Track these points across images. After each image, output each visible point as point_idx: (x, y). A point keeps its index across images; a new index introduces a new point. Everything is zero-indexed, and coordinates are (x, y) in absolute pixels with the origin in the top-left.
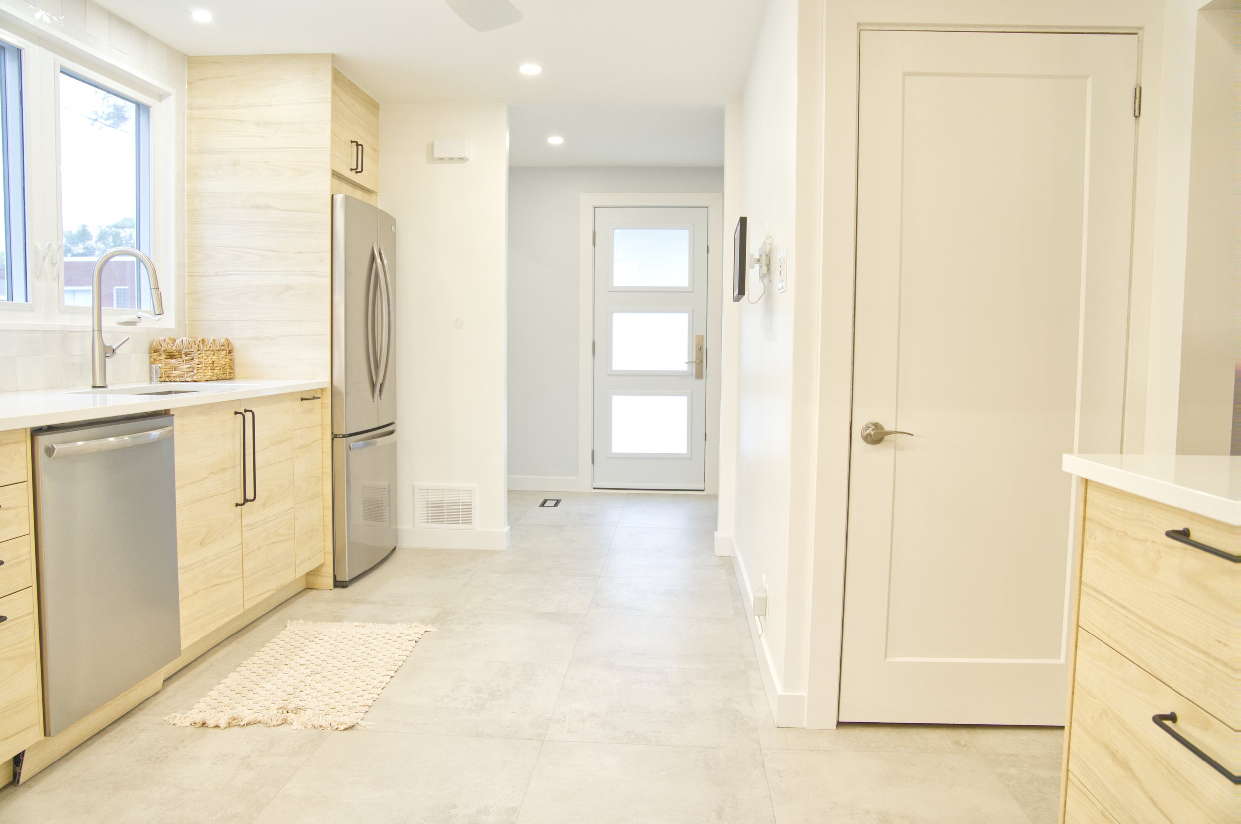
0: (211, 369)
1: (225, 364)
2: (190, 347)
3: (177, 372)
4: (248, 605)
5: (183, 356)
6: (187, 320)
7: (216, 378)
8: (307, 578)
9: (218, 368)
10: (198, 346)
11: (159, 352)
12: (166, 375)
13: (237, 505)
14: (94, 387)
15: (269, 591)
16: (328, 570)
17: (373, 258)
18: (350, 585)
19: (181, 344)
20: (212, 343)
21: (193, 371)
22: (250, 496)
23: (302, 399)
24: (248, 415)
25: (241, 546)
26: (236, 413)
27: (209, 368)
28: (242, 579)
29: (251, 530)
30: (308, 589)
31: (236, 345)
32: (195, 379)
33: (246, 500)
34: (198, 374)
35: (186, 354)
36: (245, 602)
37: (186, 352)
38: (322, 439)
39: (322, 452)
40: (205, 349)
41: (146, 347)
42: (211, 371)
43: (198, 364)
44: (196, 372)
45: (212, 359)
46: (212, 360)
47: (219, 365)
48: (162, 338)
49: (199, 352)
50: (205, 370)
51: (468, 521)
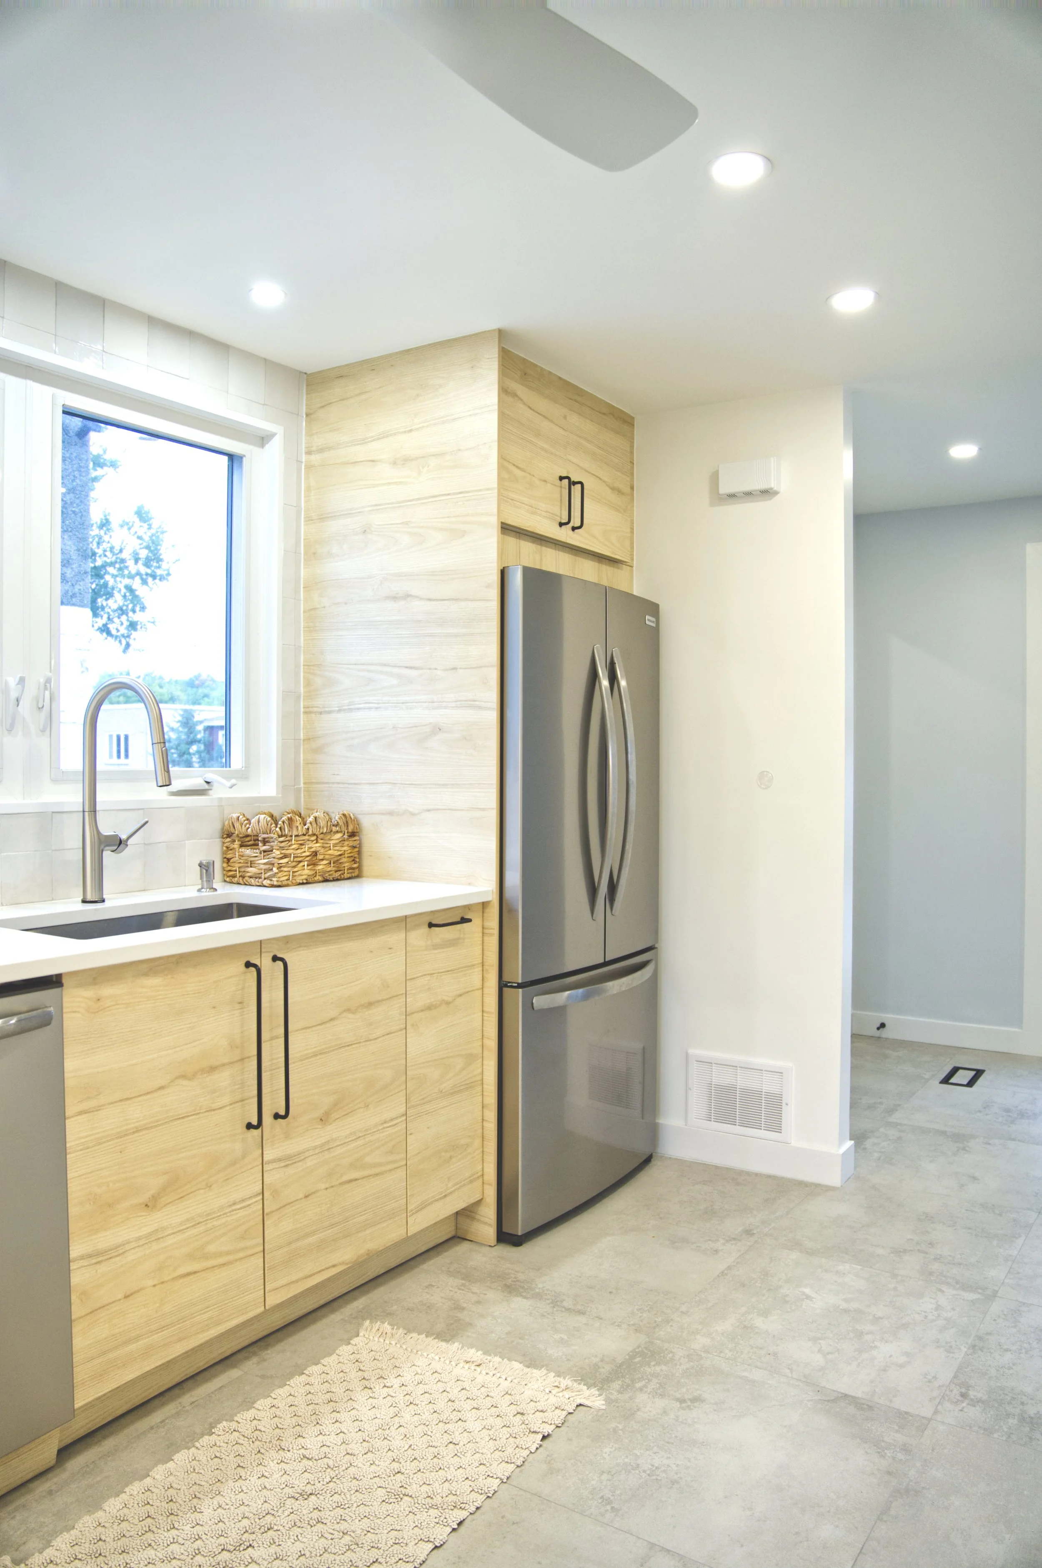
0: (308, 866)
1: (340, 855)
2: (269, 830)
3: (252, 870)
5: (260, 844)
7: (321, 879)
9: (325, 862)
10: (280, 828)
11: (232, 837)
12: (241, 874)
14: (84, 902)
19: (258, 824)
20: (312, 823)
21: (272, 869)
23: (431, 925)
27: (306, 863)
28: (260, 1255)
31: (367, 822)
32: (275, 883)
34: (282, 875)
35: (265, 841)
37: (263, 838)
38: (482, 987)
39: (483, 1011)
40: (295, 833)
41: (217, 828)
42: (309, 867)
43: (280, 859)
44: (277, 871)
45: (311, 848)
46: (313, 850)
47: (327, 857)
49: (282, 839)
50: (294, 867)
51: (775, 1126)
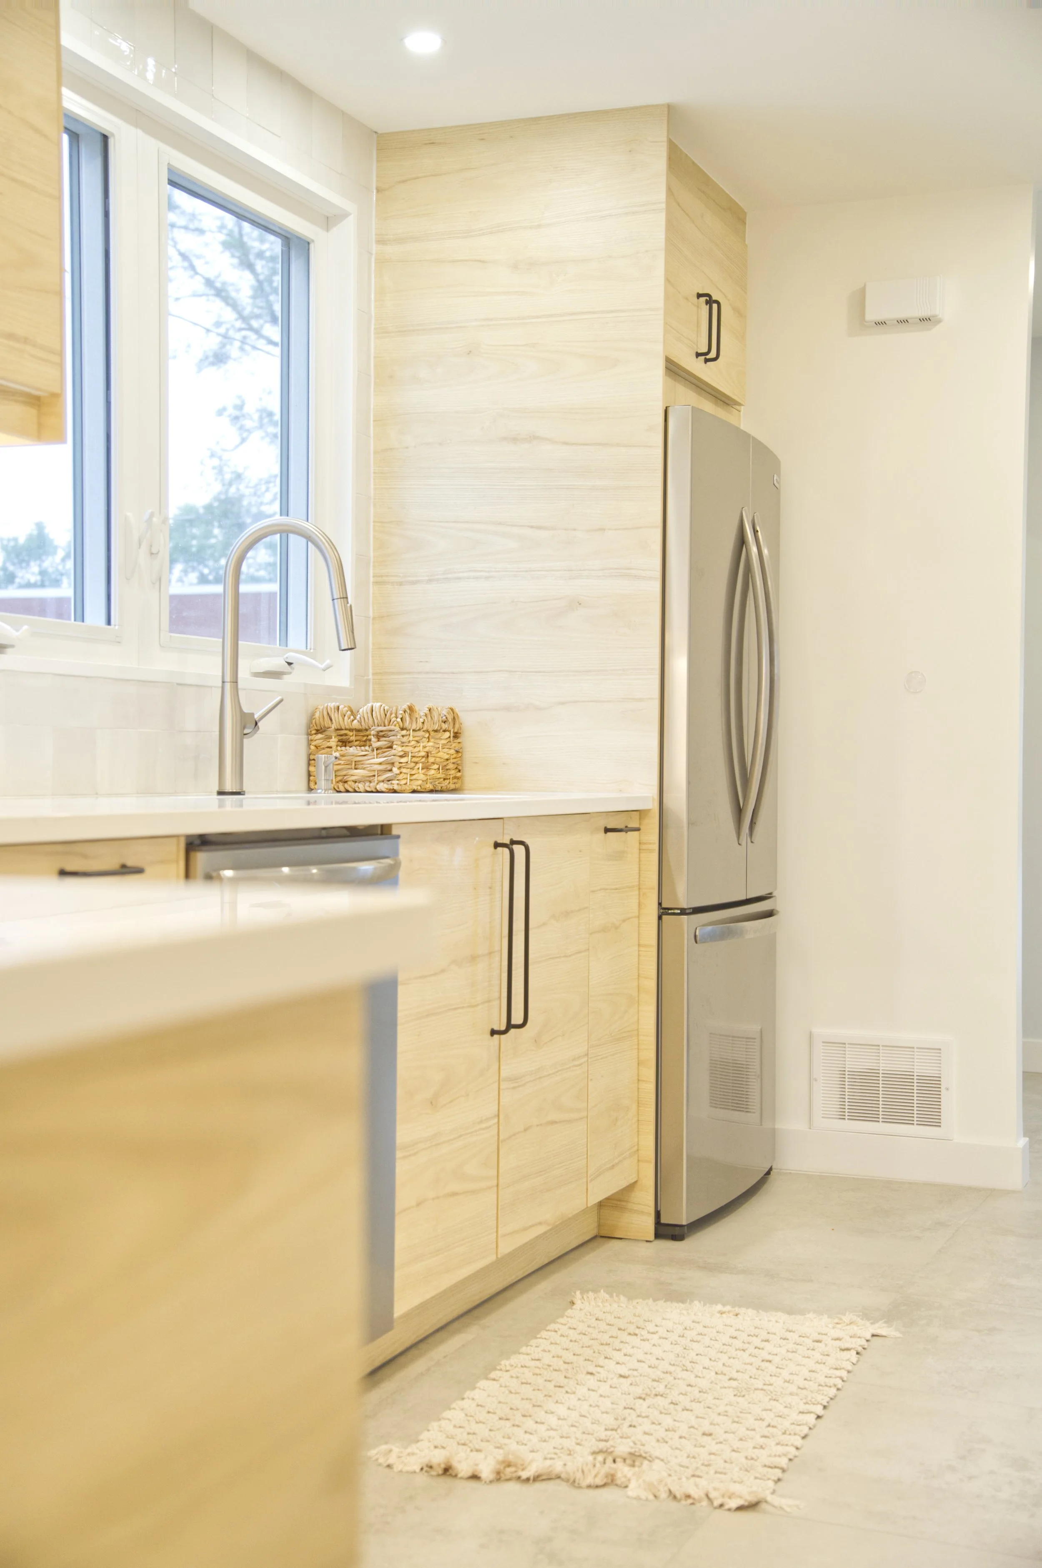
0: (423, 769)
1: (447, 760)
2: (386, 723)
3: (360, 773)
4: (506, 1248)
5: (374, 739)
6: (371, 671)
7: (431, 787)
8: (599, 1214)
9: (436, 766)
10: (402, 719)
11: (326, 733)
12: (339, 778)
13: (493, 1032)
14: (220, 793)
15: (540, 1223)
16: (645, 1199)
17: (742, 541)
18: (689, 1236)
19: (370, 715)
20: (426, 715)
21: (391, 770)
22: (517, 1018)
23: (607, 830)
24: (519, 850)
25: (496, 1120)
26: (497, 845)
27: (420, 765)
28: (496, 1188)
29: (514, 1088)
30: (602, 1237)
31: (467, 720)
32: (396, 787)
33: (510, 1026)
34: (400, 777)
35: (379, 736)
36: (499, 1239)
37: (378, 732)
38: (639, 917)
39: (639, 945)
40: (414, 727)
41: (299, 722)
42: (424, 771)
43: (401, 757)
44: (398, 772)
45: (424, 747)
46: (427, 749)
47: (438, 760)
48: (332, 705)
49: (404, 732)
50: (412, 769)
51: (932, 1118)
